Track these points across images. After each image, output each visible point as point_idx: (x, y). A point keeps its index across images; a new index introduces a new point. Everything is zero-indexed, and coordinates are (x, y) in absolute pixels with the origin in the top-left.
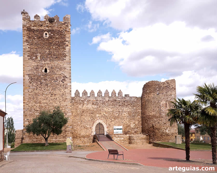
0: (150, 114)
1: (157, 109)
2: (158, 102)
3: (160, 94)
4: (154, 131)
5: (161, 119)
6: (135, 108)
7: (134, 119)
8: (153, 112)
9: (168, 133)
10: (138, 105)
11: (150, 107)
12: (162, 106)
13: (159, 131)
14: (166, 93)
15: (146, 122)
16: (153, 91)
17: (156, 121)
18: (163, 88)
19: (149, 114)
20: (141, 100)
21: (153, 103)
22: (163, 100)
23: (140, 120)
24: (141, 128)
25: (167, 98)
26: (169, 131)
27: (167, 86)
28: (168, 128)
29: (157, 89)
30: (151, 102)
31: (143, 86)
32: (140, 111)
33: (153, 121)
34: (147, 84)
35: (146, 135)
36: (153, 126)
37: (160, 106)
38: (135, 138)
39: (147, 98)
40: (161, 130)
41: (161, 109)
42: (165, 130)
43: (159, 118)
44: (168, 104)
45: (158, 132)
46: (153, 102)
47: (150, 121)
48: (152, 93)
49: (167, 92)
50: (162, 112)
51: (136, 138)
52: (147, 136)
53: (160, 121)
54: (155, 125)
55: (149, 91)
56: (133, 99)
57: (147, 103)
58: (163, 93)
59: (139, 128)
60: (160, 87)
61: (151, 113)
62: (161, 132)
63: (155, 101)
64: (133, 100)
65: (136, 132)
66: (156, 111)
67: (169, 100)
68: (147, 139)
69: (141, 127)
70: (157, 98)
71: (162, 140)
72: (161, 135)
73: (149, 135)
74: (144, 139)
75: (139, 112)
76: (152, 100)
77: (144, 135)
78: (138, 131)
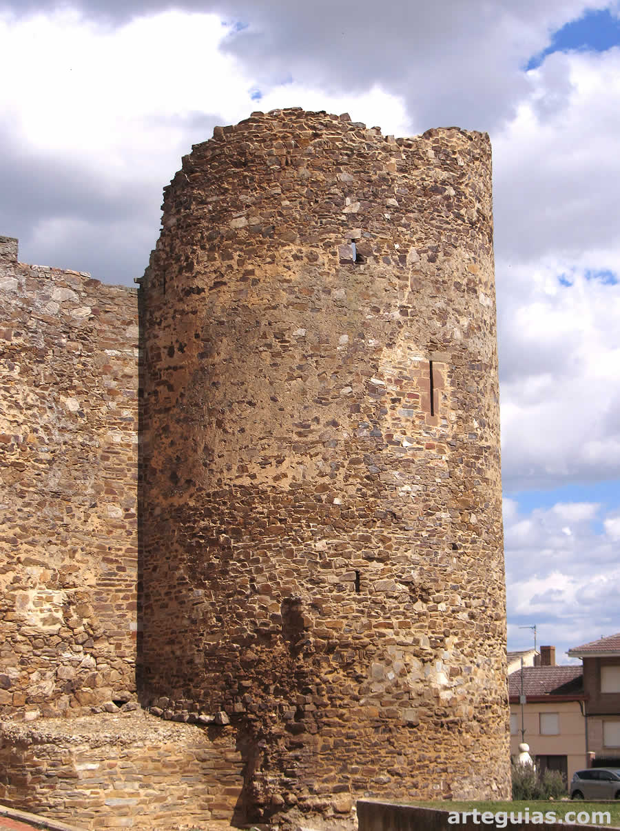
0: (265, 478)
1: (344, 422)
2: (353, 347)
3: (370, 260)
4: (300, 681)
5: (384, 540)
6: (72, 404)
7: (57, 534)
8: (291, 459)
9: (445, 695)
10: (107, 369)
11: (264, 395)
12: (392, 388)
13: (358, 679)
14: (432, 260)
15: (201, 576)
16: (306, 222)
17: (327, 565)
18: (403, 208)
19: (246, 481)
20: (146, 321)
21: (297, 354)
22: (404, 332)
23: (125, 543)
24: (129, 647)
25: (442, 315)
26: (453, 673)
27: (436, 190)
28: (451, 649)
29: (341, 204)
30: (271, 339)
31: (179, 167)
32: (126, 439)
33: (290, 554)
34: (233, 137)
35: (200, 723)
36: (293, 621)
37: (373, 390)
38: (82, 758)
39: (225, 298)
40: (376, 664)
41: (387, 423)
42: (416, 663)
43: (360, 531)
44: (447, 383)
45: (350, 683)
46: (302, 340)
47: (256, 554)
48: (294, 248)
49: (435, 249)
50: (395, 463)
51: (91, 759)
52: (214, 729)
53: (370, 559)
54: (315, 606)
55: (255, 221)
56: (57, 294)
57: (225, 347)
58: (403, 259)
59: (103, 646)
60: (373, 191)
61: (272, 471)
62: (378, 688)
63: (325, 328)
64: (53, 308)
65: (71, 688)
66: (336, 443)
67: (458, 335)
68: (214, 772)
69: (134, 626)
70: (340, 305)
71: (384, 777)
72: (380, 724)
73: (234, 717)
74: (182, 769)
75: (110, 450)
76: (290, 318)
77: (180, 719)
78: (92, 683)
